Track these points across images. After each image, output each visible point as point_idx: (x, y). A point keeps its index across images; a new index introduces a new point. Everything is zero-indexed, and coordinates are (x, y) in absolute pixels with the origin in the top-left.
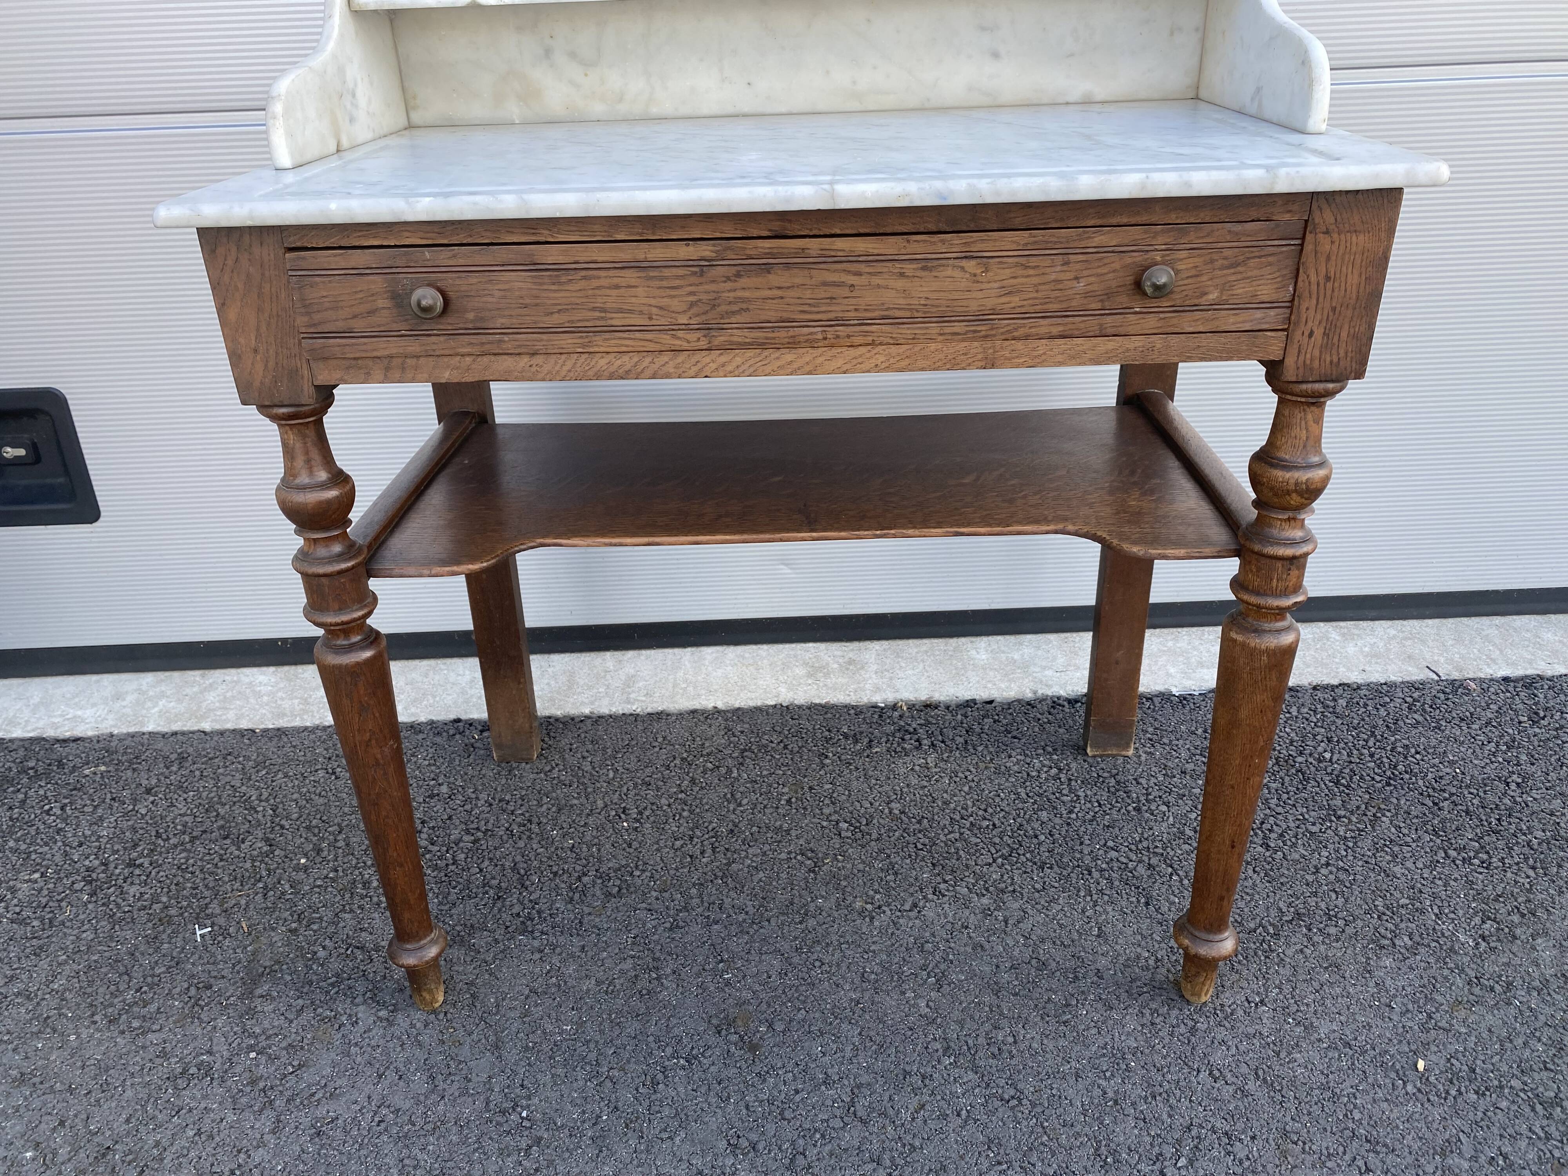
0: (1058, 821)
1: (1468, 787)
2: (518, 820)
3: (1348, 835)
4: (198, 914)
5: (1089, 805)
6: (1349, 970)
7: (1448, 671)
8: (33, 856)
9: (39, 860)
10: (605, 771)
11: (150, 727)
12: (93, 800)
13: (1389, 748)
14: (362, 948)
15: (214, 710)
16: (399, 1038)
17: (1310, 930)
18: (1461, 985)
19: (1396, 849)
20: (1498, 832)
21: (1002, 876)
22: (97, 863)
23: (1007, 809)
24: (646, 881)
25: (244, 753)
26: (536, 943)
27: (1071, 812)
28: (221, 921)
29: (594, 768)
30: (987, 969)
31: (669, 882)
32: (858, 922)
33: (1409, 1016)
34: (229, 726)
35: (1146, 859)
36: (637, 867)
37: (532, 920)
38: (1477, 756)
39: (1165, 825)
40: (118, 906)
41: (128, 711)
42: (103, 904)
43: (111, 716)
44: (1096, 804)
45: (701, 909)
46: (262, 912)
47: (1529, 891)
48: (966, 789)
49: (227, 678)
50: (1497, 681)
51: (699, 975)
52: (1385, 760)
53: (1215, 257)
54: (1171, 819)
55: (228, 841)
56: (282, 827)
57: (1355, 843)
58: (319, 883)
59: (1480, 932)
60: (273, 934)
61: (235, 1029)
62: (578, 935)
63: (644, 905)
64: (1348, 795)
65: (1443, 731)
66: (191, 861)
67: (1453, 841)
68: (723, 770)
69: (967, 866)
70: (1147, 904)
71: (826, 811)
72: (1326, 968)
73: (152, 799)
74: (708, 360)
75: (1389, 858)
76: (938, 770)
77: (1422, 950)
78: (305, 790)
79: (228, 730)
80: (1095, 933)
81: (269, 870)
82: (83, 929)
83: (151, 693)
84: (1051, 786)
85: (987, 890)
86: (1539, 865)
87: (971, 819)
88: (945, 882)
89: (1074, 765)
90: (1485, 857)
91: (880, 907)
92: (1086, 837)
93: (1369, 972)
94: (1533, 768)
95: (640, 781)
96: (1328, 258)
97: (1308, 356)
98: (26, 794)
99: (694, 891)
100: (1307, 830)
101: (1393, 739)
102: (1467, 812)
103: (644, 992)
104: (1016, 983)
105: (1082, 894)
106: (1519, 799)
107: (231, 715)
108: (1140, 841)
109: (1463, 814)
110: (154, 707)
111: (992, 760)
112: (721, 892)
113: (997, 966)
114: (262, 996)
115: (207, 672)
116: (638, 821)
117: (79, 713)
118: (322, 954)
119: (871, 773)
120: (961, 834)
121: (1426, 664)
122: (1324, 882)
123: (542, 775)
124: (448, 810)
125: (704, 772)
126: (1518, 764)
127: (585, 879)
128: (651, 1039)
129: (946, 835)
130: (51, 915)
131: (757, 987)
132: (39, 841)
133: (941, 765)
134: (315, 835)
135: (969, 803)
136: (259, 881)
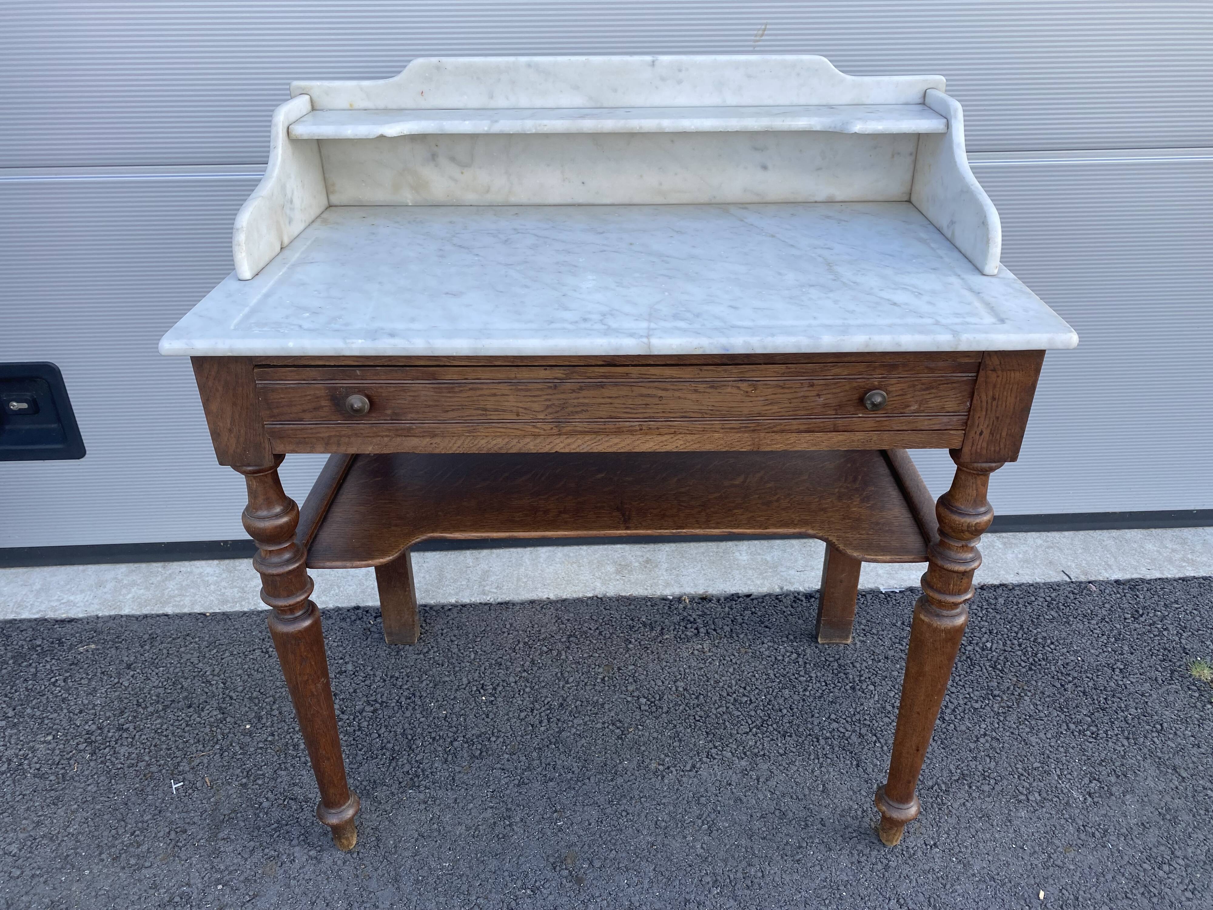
0: (796, 697)
1: (1086, 672)
2: (405, 694)
3: (1000, 711)
4: (173, 771)
5: (818, 685)
6: (997, 820)
7: (1078, 575)
8: (46, 722)
9: (50, 725)
10: (468, 653)
11: (126, 611)
12: (88, 674)
13: (1032, 639)
14: (295, 799)
15: (174, 597)
16: (325, 873)
17: (970, 787)
18: (1072, 832)
19: (1033, 722)
20: (1103, 710)
21: (756, 742)
22: (94, 727)
23: (760, 687)
24: (500, 746)
25: (199, 634)
26: (422, 796)
27: (805, 690)
28: (190, 776)
29: (459, 650)
30: (744, 818)
31: (516, 747)
32: (653, 780)
33: (1036, 856)
34: (186, 610)
35: (857, 729)
36: (493, 733)
37: (418, 777)
38: (1093, 646)
39: (872, 701)
40: (113, 764)
41: (108, 596)
42: (102, 762)
43: (96, 601)
44: (824, 684)
45: (541, 768)
46: (220, 769)
47: (1123, 757)
48: (731, 670)
49: (182, 569)
50: (1111, 584)
51: (539, 822)
52: (1029, 649)
53: (916, 383)
54: (876, 697)
55: (192, 710)
56: (231, 698)
57: (1005, 717)
58: (261, 745)
59: (1088, 790)
60: (229, 788)
61: (206, 866)
62: (452, 789)
63: (499, 766)
64: (1002, 677)
65: (1071, 625)
66: (165, 726)
67: (1073, 717)
68: (555, 653)
69: (731, 735)
70: (858, 766)
71: (630, 688)
72: (981, 818)
73: (132, 673)
74: (558, 441)
75: (1028, 730)
76: (710, 654)
77: (1047, 804)
78: (246, 666)
79: (185, 614)
80: (821, 789)
81: (223, 734)
82: (88, 783)
83: (125, 582)
84: (792, 668)
85: (745, 753)
86: (1131, 736)
87: (735, 695)
88: (716, 747)
89: (808, 651)
90: (1094, 729)
91: (668, 768)
92: (816, 711)
93: (1010, 821)
94: (1132, 657)
95: (494, 662)
96: (995, 386)
97: (979, 447)
98: (36, 668)
99: (535, 754)
100: (972, 706)
101: (1035, 631)
102: (1084, 693)
103: (501, 836)
104: (764, 829)
105: (812, 757)
106: (1121, 683)
107: (187, 600)
108: (854, 715)
109: (1081, 694)
110: (128, 593)
111: (750, 645)
112: (554, 755)
113: (751, 816)
114: (224, 839)
115: (166, 564)
116: (493, 695)
117: (72, 598)
118: (266, 804)
119: (662, 656)
120: (727, 708)
121: (1062, 569)
122: (982, 749)
123: (422, 656)
124: (353, 685)
125: (541, 654)
126: (1122, 654)
127: (456, 744)
128: (506, 874)
129: (716, 709)
130: (63, 771)
131: (581, 832)
132: (49, 708)
133: (713, 650)
134: (256, 705)
135: (734, 682)
136: (217, 743)
